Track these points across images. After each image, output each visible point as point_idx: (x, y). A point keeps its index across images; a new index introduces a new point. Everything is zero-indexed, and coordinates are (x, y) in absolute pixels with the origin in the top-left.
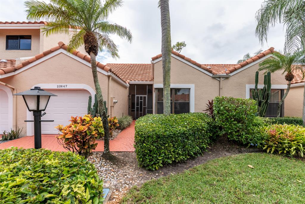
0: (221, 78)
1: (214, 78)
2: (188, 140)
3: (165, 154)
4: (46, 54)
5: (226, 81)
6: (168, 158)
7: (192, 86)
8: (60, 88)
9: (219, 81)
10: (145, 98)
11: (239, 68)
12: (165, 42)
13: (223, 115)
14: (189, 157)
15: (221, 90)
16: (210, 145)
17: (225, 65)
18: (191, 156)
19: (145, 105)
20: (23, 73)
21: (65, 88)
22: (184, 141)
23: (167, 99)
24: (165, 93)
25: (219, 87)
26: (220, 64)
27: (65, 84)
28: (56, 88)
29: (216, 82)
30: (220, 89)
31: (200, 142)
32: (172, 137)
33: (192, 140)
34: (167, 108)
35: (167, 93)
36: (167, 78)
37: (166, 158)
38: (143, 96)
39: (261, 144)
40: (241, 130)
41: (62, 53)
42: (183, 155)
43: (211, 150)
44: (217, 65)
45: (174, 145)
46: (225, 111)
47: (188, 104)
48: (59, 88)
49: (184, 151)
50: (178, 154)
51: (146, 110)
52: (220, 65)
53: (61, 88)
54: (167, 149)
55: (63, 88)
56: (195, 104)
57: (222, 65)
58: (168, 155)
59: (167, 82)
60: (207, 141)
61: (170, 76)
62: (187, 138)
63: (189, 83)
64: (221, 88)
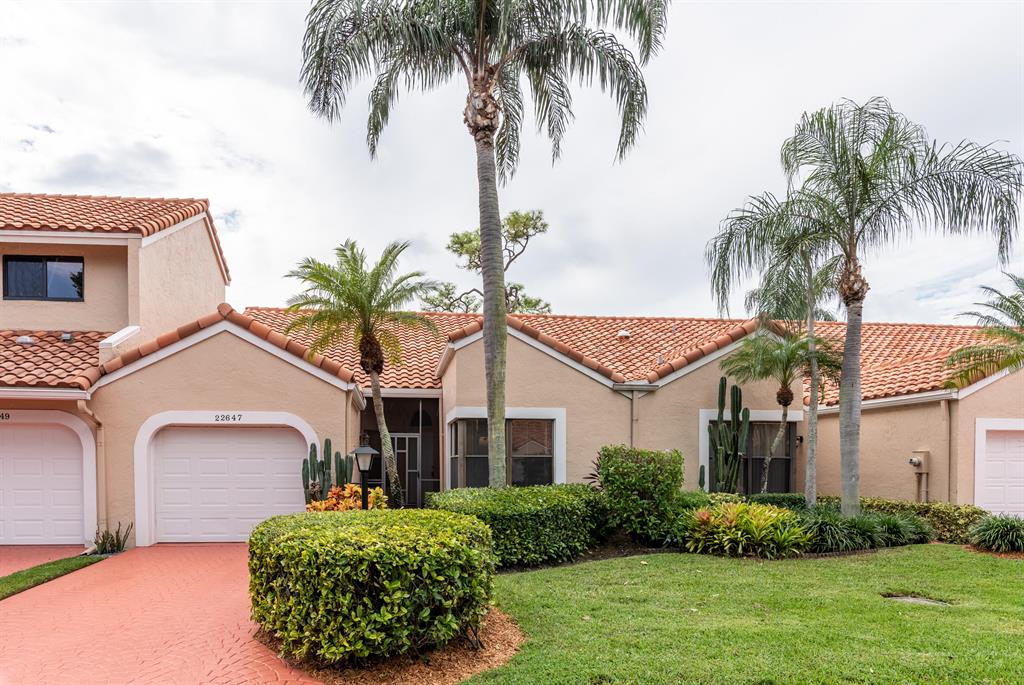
0: (635, 393)
1: (616, 391)
2: (545, 527)
3: (506, 548)
4: (184, 334)
5: (648, 399)
6: (511, 554)
7: (559, 415)
8: (223, 422)
9: (629, 401)
10: (413, 441)
11: (681, 366)
12: (492, 315)
13: (613, 483)
14: (546, 558)
15: (634, 425)
16: (591, 546)
17: (683, 320)
18: (550, 557)
19: (413, 465)
20: (120, 382)
21: (237, 422)
22: (537, 529)
23: (499, 452)
24: (494, 436)
25: (630, 417)
26: (666, 317)
27: (236, 413)
28: (213, 421)
29: (622, 403)
30: (632, 420)
31: (567, 535)
32: (517, 519)
33: (552, 529)
34: (499, 471)
35: (497, 436)
36: (497, 399)
37: (508, 554)
38: (407, 436)
39: (683, 538)
40: (646, 513)
41: (227, 334)
42: (535, 552)
43: (593, 556)
44: (657, 320)
45: (520, 534)
46: (617, 477)
47: (549, 462)
48: (220, 422)
49: (537, 545)
50: (527, 549)
51: (419, 481)
52: (665, 320)
53: (225, 422)
54: (508, 539)
55: (231, 422)
56: (567, 462)
57: (674, 320)
58: (511, 548)
59: (496, 411)
60: (585, 535)
61: (504, 397)
62: (543, 524)
63: (552, 406)
64: (635, 418)
